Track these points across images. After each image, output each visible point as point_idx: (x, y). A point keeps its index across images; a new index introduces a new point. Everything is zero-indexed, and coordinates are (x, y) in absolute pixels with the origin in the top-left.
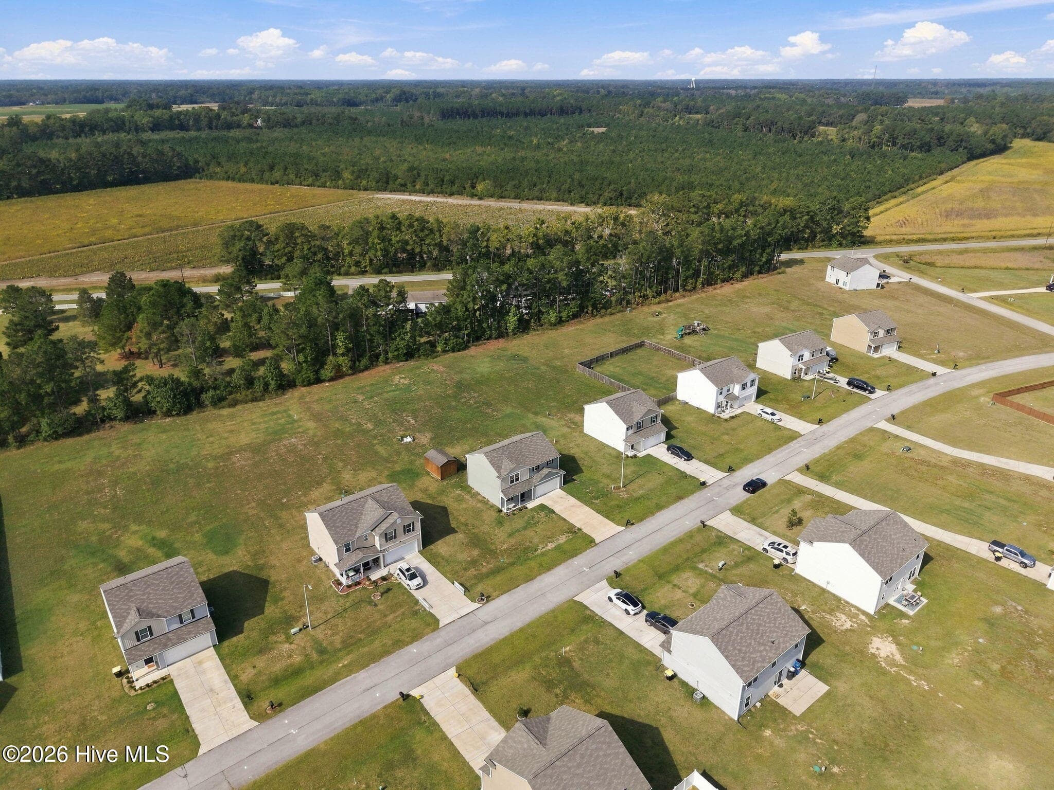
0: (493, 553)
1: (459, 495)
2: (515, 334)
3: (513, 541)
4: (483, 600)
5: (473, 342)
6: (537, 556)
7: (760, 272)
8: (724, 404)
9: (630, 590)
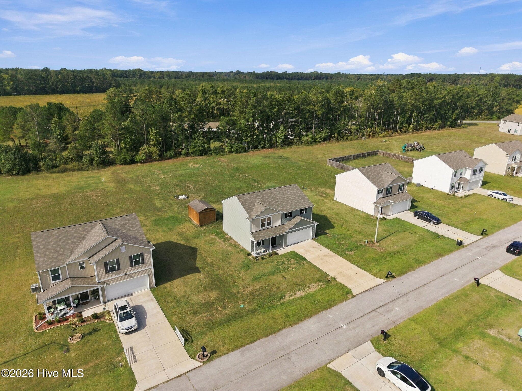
0: (232, 297)
1: (212, 239)
2: (281, 146)
3: (258, 286)
4: (205, 356)
5: (252, 149)
6: (283, 304)
7: (450, 126)
8: (457, 186)
9: (405, 360)
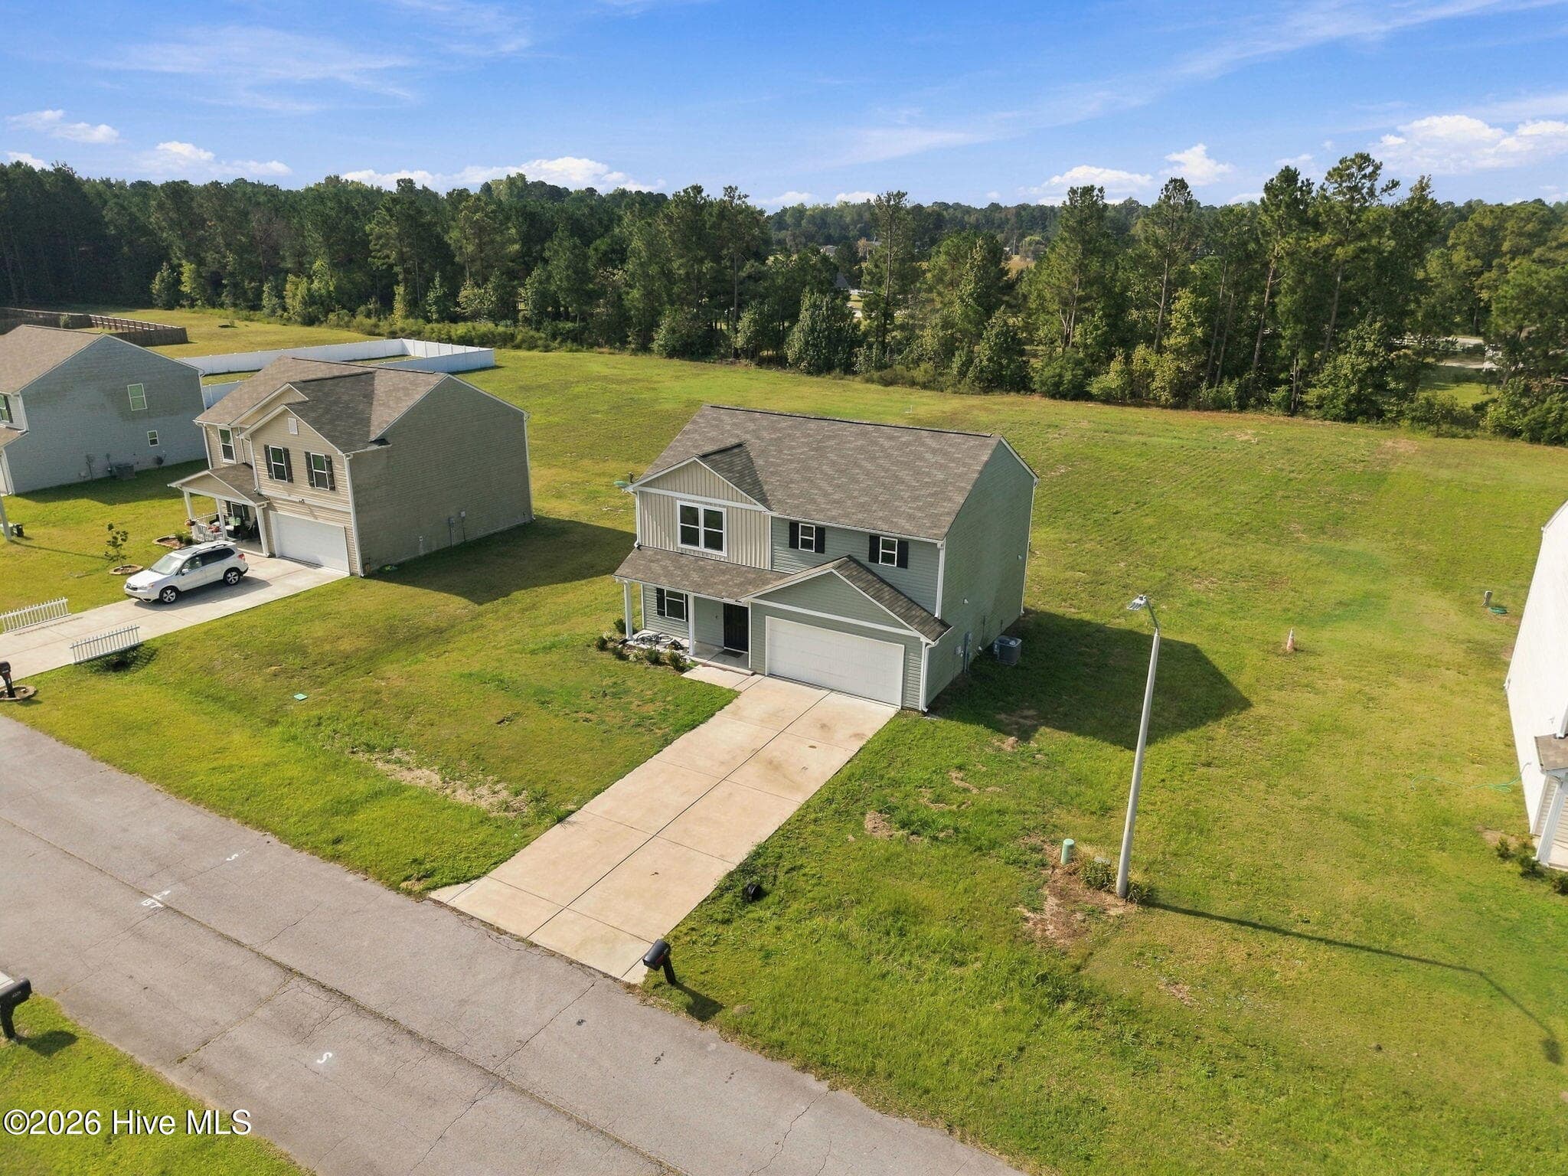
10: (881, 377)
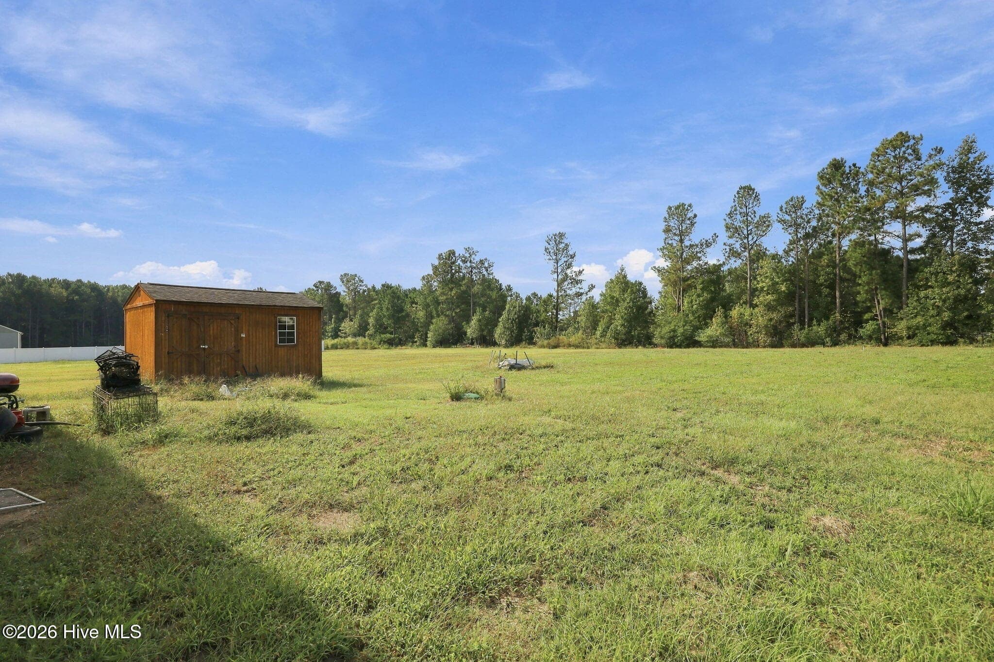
10: (549, 344)
